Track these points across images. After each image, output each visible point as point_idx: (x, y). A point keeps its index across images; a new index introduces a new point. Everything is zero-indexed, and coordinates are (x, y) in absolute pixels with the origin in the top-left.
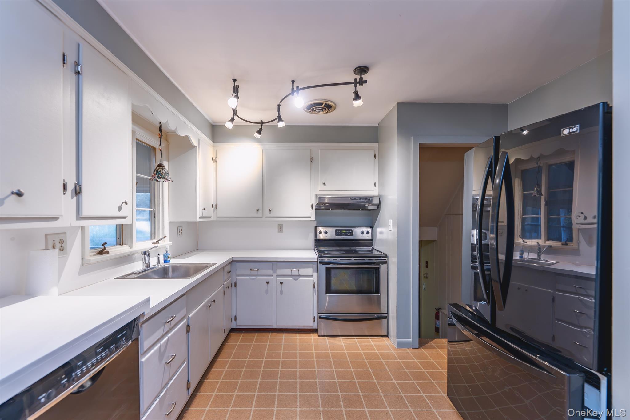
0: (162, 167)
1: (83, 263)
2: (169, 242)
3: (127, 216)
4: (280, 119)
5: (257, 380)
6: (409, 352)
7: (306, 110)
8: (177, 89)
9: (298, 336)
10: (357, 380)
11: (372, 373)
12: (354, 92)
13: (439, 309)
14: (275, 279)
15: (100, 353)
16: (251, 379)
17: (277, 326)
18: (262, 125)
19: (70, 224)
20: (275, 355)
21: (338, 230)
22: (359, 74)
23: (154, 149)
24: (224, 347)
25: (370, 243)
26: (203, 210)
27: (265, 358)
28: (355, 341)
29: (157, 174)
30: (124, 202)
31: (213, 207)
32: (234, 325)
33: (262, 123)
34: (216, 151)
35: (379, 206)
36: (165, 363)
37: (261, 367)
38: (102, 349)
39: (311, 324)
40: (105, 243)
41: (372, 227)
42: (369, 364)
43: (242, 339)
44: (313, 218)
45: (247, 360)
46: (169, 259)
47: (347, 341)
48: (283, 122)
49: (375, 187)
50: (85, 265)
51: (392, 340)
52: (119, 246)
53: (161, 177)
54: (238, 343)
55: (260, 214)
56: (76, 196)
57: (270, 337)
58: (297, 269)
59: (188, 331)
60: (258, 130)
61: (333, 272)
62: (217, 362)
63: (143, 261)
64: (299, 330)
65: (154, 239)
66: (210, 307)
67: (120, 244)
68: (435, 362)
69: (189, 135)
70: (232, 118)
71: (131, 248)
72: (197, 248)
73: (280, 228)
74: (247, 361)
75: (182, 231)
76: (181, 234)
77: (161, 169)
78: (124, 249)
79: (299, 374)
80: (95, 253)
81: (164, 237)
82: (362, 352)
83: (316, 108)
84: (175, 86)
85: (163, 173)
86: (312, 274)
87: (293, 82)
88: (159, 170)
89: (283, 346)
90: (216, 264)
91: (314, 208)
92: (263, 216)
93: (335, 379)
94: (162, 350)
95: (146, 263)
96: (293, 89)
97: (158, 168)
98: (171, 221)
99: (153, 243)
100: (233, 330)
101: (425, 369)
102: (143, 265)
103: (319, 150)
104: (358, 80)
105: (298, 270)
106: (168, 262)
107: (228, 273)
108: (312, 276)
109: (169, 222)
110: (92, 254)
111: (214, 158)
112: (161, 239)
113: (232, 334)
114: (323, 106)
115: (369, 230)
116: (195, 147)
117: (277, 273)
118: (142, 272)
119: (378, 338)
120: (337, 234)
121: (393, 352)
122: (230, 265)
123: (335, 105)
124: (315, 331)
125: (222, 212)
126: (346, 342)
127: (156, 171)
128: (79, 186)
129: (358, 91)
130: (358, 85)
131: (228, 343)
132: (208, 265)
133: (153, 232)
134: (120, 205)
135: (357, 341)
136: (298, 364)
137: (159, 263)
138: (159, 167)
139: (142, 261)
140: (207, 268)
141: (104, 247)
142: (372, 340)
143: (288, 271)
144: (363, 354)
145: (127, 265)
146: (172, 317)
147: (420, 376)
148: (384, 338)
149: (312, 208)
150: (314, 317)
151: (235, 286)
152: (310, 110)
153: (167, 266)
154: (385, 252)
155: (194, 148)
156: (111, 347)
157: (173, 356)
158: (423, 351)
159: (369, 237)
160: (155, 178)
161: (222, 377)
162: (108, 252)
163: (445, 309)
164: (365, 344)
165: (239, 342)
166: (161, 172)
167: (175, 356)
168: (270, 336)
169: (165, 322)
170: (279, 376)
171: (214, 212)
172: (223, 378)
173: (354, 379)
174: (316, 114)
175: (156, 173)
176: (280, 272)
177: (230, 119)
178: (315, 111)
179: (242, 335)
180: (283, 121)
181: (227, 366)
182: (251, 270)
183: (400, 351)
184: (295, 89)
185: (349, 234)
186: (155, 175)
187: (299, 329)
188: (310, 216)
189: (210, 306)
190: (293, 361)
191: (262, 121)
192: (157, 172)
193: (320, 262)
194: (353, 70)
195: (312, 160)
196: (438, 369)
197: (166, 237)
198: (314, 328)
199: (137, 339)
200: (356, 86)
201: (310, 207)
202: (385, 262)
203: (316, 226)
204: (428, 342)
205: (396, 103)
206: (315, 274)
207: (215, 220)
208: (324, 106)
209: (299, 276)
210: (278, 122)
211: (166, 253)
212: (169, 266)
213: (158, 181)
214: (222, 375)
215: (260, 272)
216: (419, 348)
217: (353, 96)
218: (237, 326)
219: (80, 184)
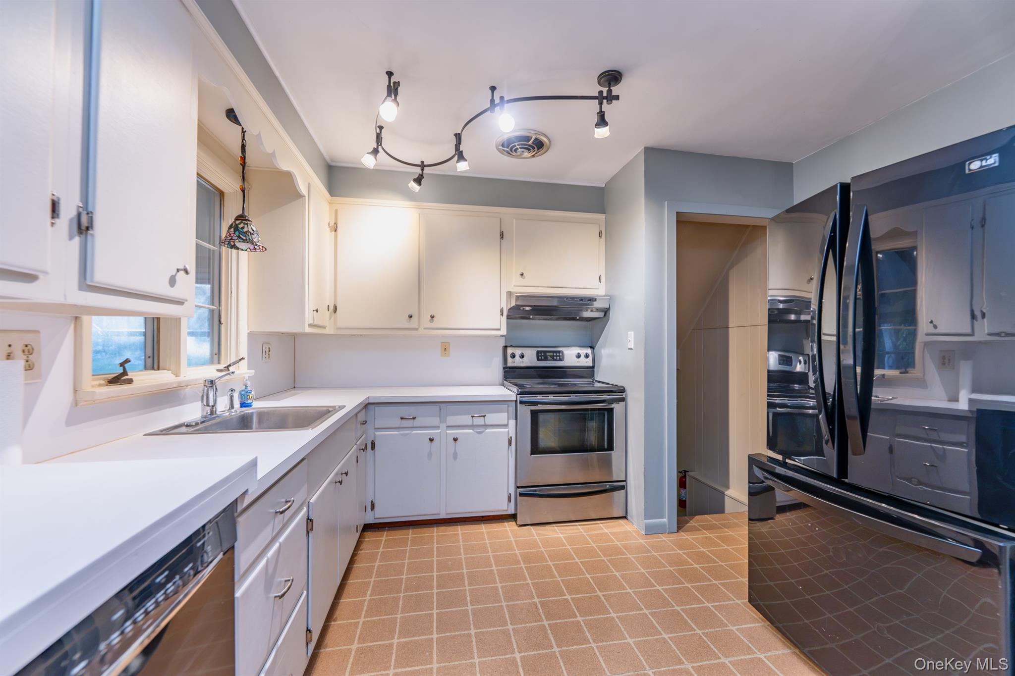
0: (246, 220)
1: (76, 400)
2: (248, 369)
3: (186, 300)
4: (461, 156)
5: (431, 612)
6: (664, 539)
7: (501, 147)
8: (276, 78)
9: (484, 529)
10: (600, 591)
11: (620, 578)
12: (598, 113)
13: (685, 472)
14: (443, 434)
15: (162, 586)
16: (418, 611)
17: (447, 514)
18: (423, 170)
19: (65, 296)
20: (452, 564)
21: (541, 352)
22: (607, 84)
23: (221, 194)
24: (355, 558)
25: (590, 371)
26: (315, 312)
27: (435, 570)
28: (579, 529)
29: (237, 233)
30: (181, 270)
31: (328, 310)
32: (370, 518)
33: (423, 166)
34: (336, 211)
35: (606, 311)
36: (275, 597)
37: (433, 587)
38: (166, 576)
39: (506, 508)
40: (127, 361)
41: (592, 348)
42: (611, 565)
43: (386, 541)
44: (504, 332)
45: (404, 577)
46: (250, 401)
47: (566, 530)
48: (466, 163)
49: (600, 282)
50: (81, 404)
51: (634, 523)
52: (151, 372)
53: (245, 238)
54: (381, 550)
55: (414, 323)
56: (80, 237)
57: (435, 534)
58: (481, 415)
59: (309, 530)
60: (416, 176)
61: (541, 417)
62: (347, 586)
63: (202, 402)
64: (484, 519)
65: (219, 363)
66: (341, 484)
67: (153, 368)
68: (707, 551)
69: (293, 171)
70: (374, 148)
71: (176, 377)
72: (294, 386)
73: (445, 349)
74: (404, 580)
75: (269, 351)
76: (269, 357)
77: (244, 224)
78: (162, 378)
79: (503, 592)
80: (103, 382)
81: (240, 360)
82: (594, 546)
83: (518, 145)
84: (273, 73)
85: (248, 231)
86: (506, 423)
87: (493, 89)
88: (240, 226)
89: (462, 547)
90: (345, 406)
91: (505, 313)
92: (419, 327)
93: (565, 595)
94: (270, 570)
95: (208, 405)
96: (492, 101)
97: (238, 222)
98: (253, 329)
99: (218, 370)
100: (367, 527)
101: (697, 564)
102: (203, 410)
103: (514, 220)
104: (605, 94)
105: (484, 416)
106: (249, 405)
107: (363, 424)
108: (506, 426)
109: (248, 334)
110: (97, 383)
111: (332, 224)
112: (235, 363)
113: (367, 534)
114: (530, 143)
115: (589, 351)
116: (301, 196)
117: (447, 422)
118: (202, 422)
119: (612, 522)
120: (540, 358)
121: (640, 541)
122: (364, 410)
123: (550, 141)
124: (513, 517)
125: (347, 319)
126: (564, 532)
127: (234, 227)
128: (88, 214)
129: (604, 112)
130: (605, 101)
131: (361, 550)
132: (330, 409)
133: (216, 351)
134: (174, 274)
135: (582, 529)
136: (496, 576)
137: (232, 406)
138: (240, 221)
139: (200, 402)
140: (329, 414)
141: (124, 369)
142: (604, 526)
143: (466, 419)
144: (596, 548)
145: (168, 409)
146: (287, 502)
147: (692, 576)
148: (621, 521)
149: (502, 314)
150: (510, 494)
151: (373, 447)
152: (508, 148)
153: (248, 413)
154: (619, 384)
155: (301, 199)
156: (186, 570)
157: (289, 580)
158: (684, 536)
159: (589, 362)
160: (232, 239)
161: (364, 613)
162: (130, 381)
163: (694, 471)
164: (596, 532)
165: (381, 548)
166: (245, 230)
167: (293, 580)
168: (436, 531)
169: (276, 513)
170: (469, 601)
171: (330, 318)
172: (365, 615)
173: (596, 592)
174: (517, 157)
175: (235, 231)
176: (452, 420)
177: (370, 151)
178: (516, 150)
179: (385, 535)
180: (466, 160)
181: (369, 593)
182: (402, 418)
183: (653, 539)
184: (497, 101)
185: (558, 358)
186: (232, 235)
187: (483, 517)
188: (499, 327)
189: (341, 482)
190: (486, 571)
191: (422, 162)
192: (236, 228)
193: (521, 402)
194: (597, 77)
195: (502, 235)
196: (715, 562)
197: (243, 359)
198: (509, 512)
199: (232, 548)
200: (601, 104)
201: (499, 313)
202: (623, 400)
203: (504, 345)
204: (687, 522)
205: (643, 147)
206: (512, 423)
207: (332, 332)
208: (532, 143)
209: (486, 426)
210: (457, 162)
211: (244, 389)
212: (252, 413)
213: (238, 248)
214: (362, 609)
215: (416, 423)
216: (678, 531)
217: (595, 119)
218: (375, 519)
219: (90, 209)
